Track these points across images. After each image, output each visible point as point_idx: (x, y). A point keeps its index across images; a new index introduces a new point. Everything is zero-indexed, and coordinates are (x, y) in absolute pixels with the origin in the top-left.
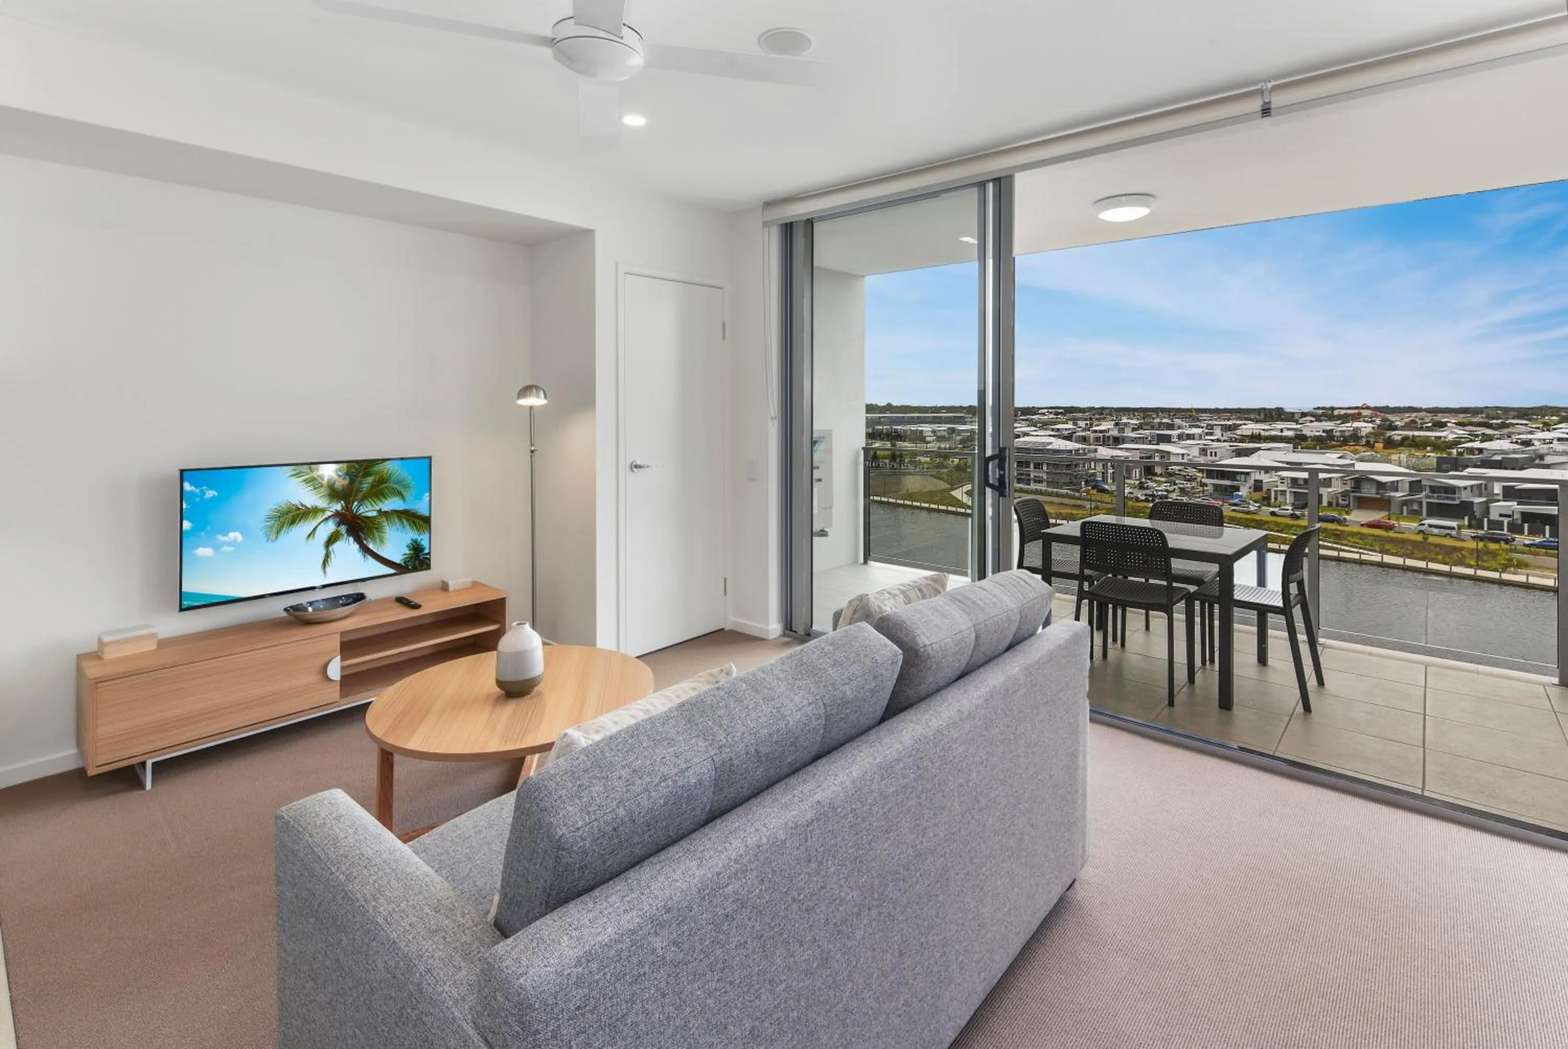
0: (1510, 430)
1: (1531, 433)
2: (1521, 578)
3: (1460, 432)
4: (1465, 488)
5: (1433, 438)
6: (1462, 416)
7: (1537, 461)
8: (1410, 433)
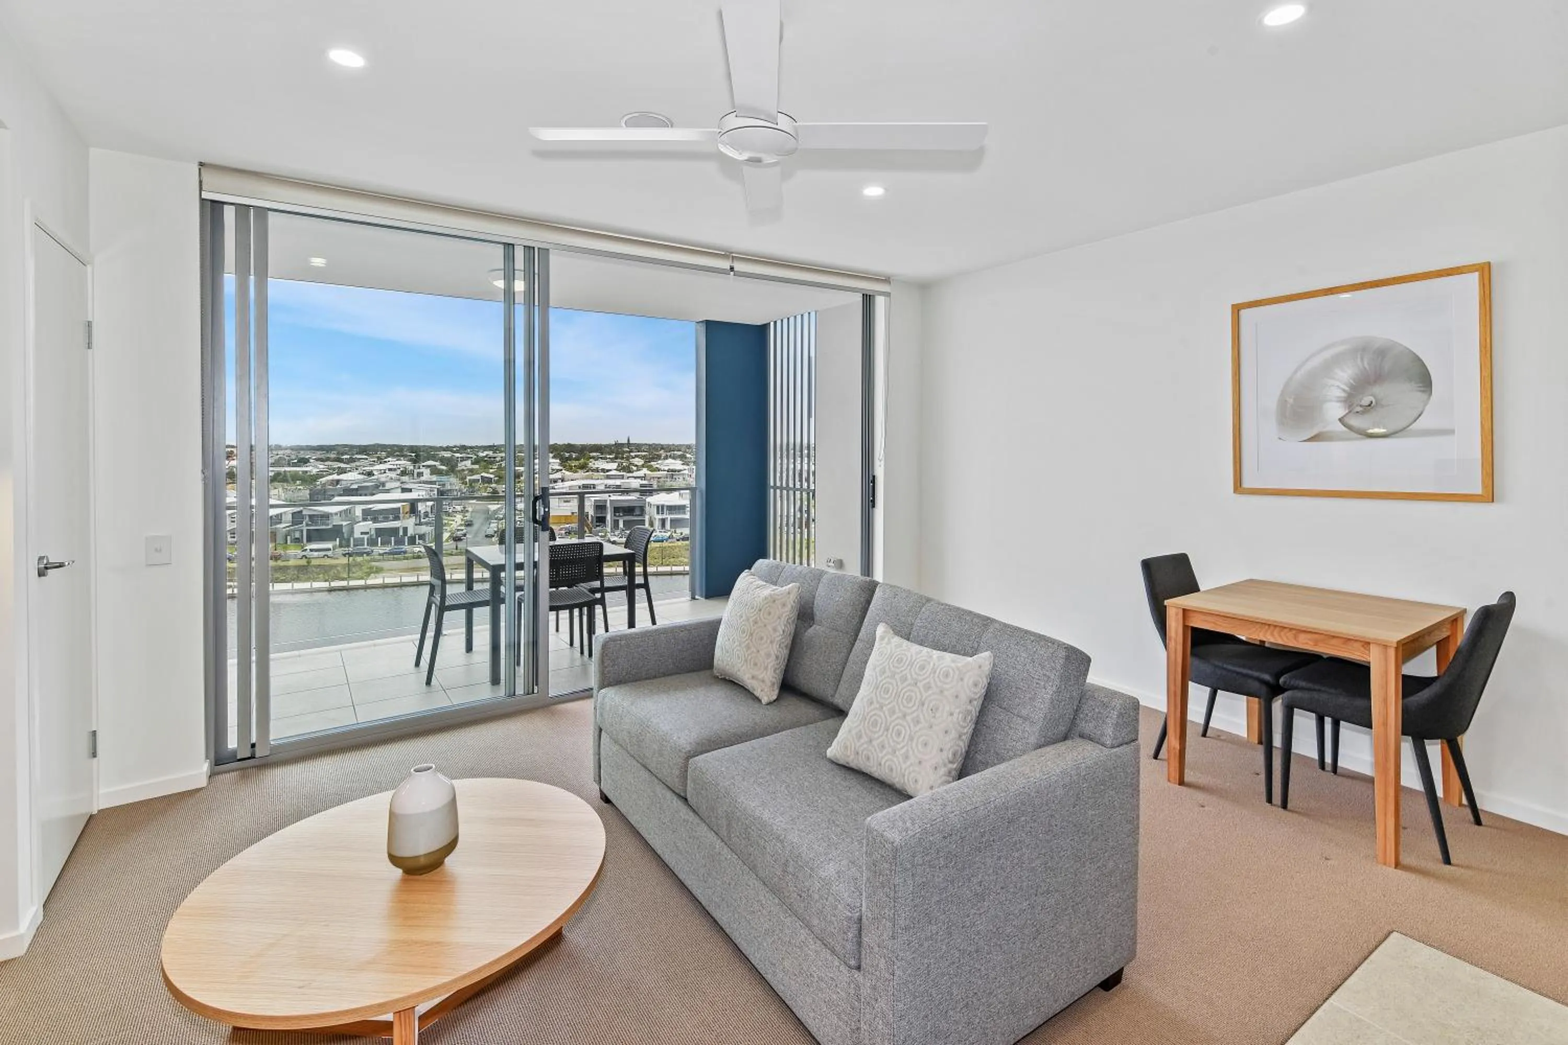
0: (358, 463)
1: (371, 465)
2: (379, 581)
3: (321, 467)
4: (336, 514)
5: (301, 473)
6: (319, 452)
7: (381, 488)
8: (282, 469)
